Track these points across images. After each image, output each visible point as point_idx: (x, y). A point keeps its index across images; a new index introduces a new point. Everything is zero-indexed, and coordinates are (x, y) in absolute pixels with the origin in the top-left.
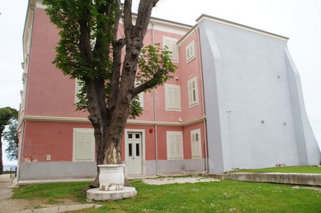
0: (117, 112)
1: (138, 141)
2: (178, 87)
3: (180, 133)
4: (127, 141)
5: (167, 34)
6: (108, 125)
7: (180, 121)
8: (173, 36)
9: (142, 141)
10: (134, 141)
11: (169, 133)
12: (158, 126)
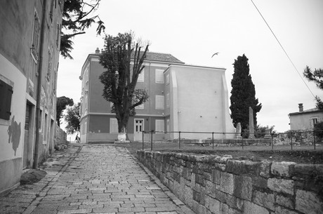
0: (125, 115)
1: (141, 124)
2: (163, 96)
3: (163, 121)
4: (135, 124)
5: (158, 68)
6: (122, 119)
7: (163, 115)
8: (162, 68)
9: (143, 124)
10: (139, 124)
11: (157, 121)
12: (151, 117)
